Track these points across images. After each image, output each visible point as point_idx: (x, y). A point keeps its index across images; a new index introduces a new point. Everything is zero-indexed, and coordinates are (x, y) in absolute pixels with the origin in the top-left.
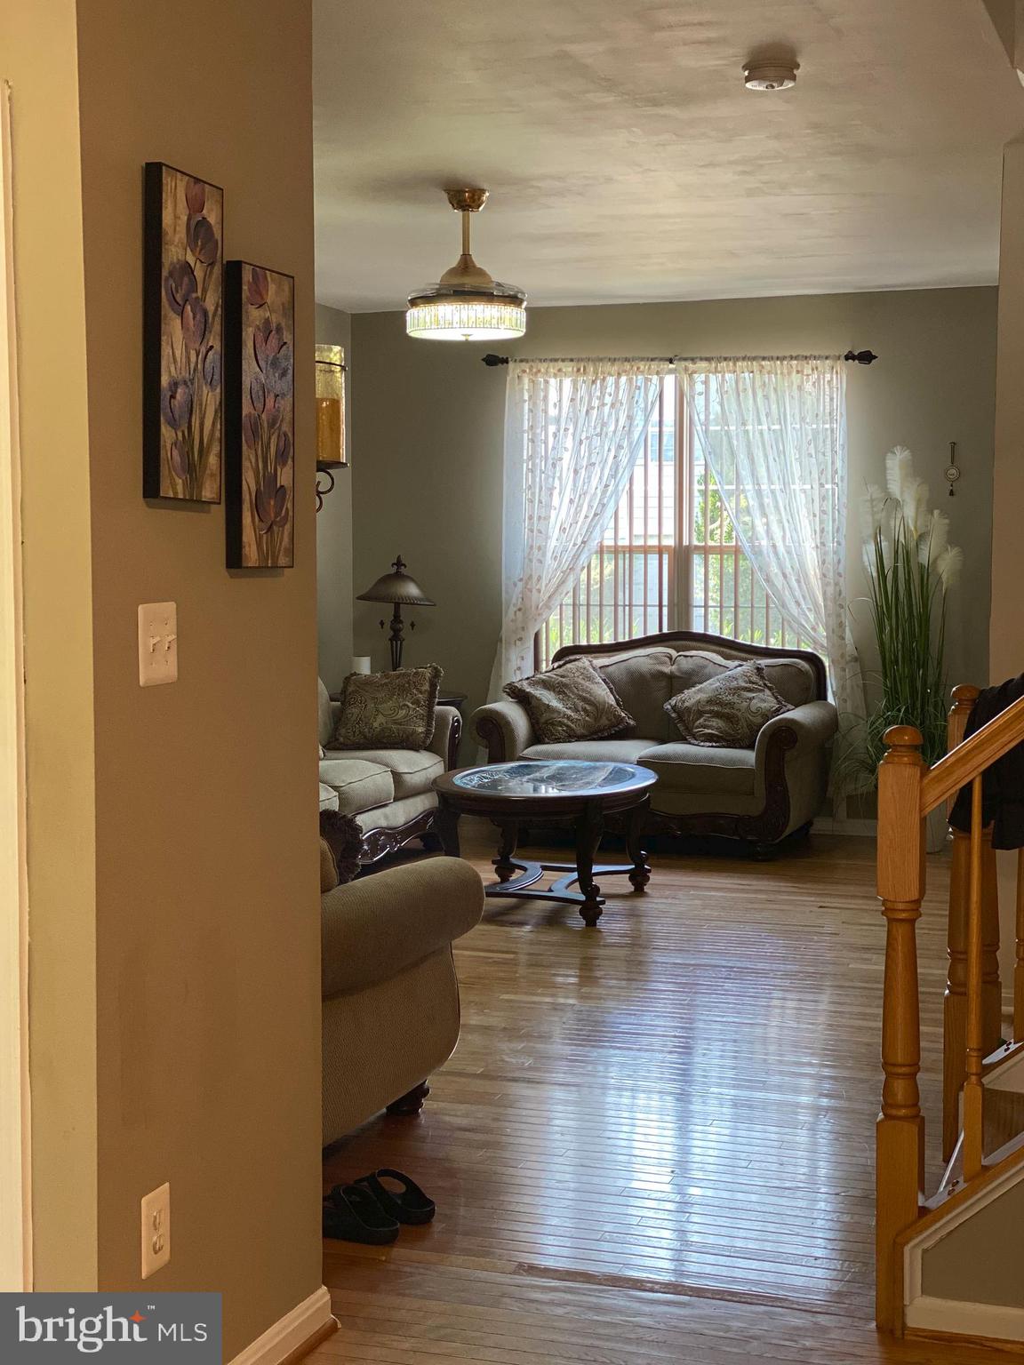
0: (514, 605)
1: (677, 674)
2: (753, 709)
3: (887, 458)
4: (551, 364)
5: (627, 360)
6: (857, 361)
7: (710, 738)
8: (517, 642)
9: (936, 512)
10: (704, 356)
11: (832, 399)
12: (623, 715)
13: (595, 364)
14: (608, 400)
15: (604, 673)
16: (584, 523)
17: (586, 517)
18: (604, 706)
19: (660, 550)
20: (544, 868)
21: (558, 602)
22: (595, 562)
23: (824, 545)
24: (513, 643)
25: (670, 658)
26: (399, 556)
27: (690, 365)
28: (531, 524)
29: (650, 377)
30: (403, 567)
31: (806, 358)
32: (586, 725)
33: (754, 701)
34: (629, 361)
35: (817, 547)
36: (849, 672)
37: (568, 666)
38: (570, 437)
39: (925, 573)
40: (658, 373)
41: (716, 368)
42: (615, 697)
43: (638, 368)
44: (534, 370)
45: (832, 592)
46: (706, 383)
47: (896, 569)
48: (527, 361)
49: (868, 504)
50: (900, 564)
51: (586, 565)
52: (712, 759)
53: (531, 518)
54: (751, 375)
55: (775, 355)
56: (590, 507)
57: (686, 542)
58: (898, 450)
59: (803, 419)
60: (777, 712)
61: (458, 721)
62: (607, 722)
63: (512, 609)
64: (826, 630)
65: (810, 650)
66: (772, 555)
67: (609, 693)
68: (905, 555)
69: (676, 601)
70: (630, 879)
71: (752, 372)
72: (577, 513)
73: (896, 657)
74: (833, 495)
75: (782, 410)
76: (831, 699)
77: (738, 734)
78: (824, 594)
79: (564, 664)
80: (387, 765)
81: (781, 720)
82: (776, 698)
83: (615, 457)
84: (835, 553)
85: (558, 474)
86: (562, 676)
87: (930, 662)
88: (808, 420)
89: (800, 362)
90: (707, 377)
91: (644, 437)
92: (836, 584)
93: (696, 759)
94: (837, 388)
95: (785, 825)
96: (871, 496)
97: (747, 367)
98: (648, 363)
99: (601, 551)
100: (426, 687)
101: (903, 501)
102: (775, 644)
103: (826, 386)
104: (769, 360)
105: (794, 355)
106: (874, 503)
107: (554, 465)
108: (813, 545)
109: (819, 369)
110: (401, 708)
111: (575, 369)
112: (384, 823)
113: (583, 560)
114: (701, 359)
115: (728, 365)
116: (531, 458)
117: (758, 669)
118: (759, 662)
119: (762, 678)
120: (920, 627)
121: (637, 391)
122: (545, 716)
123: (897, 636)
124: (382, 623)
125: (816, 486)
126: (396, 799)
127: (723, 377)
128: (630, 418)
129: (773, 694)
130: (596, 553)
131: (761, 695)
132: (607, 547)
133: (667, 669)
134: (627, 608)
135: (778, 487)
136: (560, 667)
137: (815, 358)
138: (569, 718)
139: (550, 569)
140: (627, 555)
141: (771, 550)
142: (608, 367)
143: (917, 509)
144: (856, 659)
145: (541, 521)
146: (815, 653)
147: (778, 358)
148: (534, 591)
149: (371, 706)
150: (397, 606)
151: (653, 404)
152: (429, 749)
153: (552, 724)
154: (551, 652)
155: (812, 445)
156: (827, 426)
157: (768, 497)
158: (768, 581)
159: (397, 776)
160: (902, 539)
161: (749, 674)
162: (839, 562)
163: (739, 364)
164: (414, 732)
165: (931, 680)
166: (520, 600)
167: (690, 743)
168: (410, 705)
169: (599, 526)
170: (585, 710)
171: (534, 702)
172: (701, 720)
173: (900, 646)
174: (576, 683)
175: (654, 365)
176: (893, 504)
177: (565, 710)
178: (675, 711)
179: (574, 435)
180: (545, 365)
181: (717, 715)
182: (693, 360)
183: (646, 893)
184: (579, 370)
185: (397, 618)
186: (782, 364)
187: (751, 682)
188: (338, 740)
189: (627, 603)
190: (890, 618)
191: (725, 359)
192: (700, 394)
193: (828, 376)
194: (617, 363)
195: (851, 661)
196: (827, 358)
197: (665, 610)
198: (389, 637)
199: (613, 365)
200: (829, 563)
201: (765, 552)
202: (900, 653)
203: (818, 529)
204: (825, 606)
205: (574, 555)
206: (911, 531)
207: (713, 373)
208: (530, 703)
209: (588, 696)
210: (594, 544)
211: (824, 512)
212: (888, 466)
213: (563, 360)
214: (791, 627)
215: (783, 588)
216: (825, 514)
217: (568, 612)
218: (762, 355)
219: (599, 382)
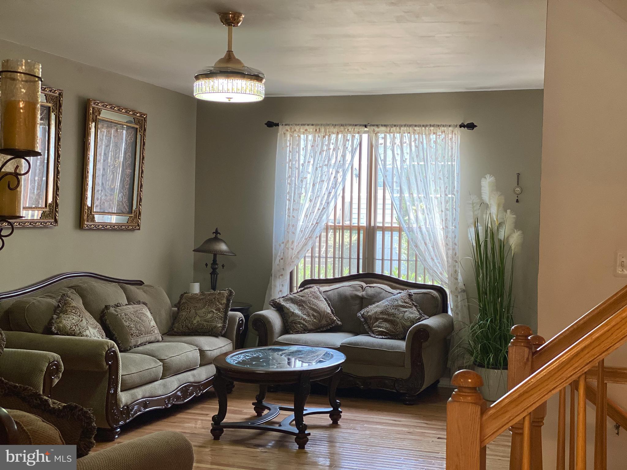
0: (279, 257)
1: (365, 296)
2: (406, 318)
3: (482, 180)
4: (302, 127)
5: (342, 125)
6: (466, 128)
7: (381, 333)
8: (280, 276)
9: (509, 211)
10: (383, 124)
11: (452, 148)
12: (335, 318)
13: (325, 127)
14: (332, 147)
15: (326, 295)
16: (317, 212)
17: (319, 209)
18: (324, 313)
19: (359, 229)
20: (281, 409)
21: (303, 255)
22: (324, 234)
23: (447, 228)
24: (278, 277)
25: (362, 288)
26: (217, 228)
27: (376, 129)
28: (289, 213)
29: (355, 135)
30: (219, 234)
31: (438, 126)
32: (314, 324)
33: (407, 313)
34: (343, 126)
35: (443, 228)
36: (460, 297)
37: (306, 290)
38: (311, 166)
39: (502, 245)
40: (358, 133)
41: (390, 130)
42: (331, 308)
43: (348, 130)
44: (293, 130)
45: (451, 254)
46: (385, 138)
47: (486, 242)
48: (289, 125)
49: (471, 206)
50: (489, 239)
51: (318, 235)
52: (381, 346)
53: (289, 209)
54: (409, 134)
55: (422, 124)
56: (321, 204)
57: (372, 224)
58: (488, 176)
59: (436, 159)
60: (419, 320)
61: (242, 320)
62: (325, 322)
63: (278, 258)
64: (448, 275)
65: (439, 285)
66: (419, 233)
67: (328, 306)
68: (491, 234)
69: (367, 257)
70: (330, 416)
71: (409, 133)
72: (314, 207)
73: (486, 290)
74: (453, 200)
75: (425, 155)
76: (450, 312)
77: (397, 331)
78: (447, 254)
79: (303, 290)
80: (197, 346)
81: (420, 325)
82: (419, 312)
83: (335, 177)
84: (453, 232)
85: (304, 186)
86: (302, 296)
87: (505, 293)
88: (439, 160)
89: (435, 128)
90: (385, 136)
91: (350, 167)
92: (454, 249)
93: (372, 345)
94: (455, 143)
95: (422, 385)
96: (473, 202)
97: (407, 130)
98: (353, 127)
99: (327, 228)
100: (225, 301)
101: (490, 204)
102: (420, 281)
103: (449, 141)
104: (418, 127)
105: (432, 124)
106: (474, 205)
107: (302, 181)
108: (441, 227)
109: (446, 132)
110: (209, 313)
111: (314, 130)
112: (192, 379)
113: (317, 233)
114: (382, 125)
115: (396, 130)
116: (289, 177)
117: (409, 295)
118: (410, 291)
119: (412, 300)
120: (499, 274)
121: (347, 142)
122: (291, 319)
123: (487, 278)
124: (206, 265)
125: (443, 196)
126: (201, 365)
127: (394, 135)
128: (344, 156)
129: (417, 309)
130: (324, 229)
131: (410, 310)
132: (331, 226)
133: (360, 294)
134: (340, 259)
135: (422, 196)
136: (301, 291)
137: (443, 126)
138: (304, 320)
139: (298, 238)
140: (341, 231)
141: (418, 230)
142: (332, 129)
143: (498, 210)
144: (464, 291)
145: (294, 211)
146: (442, 287)
147: (423, 126)
148: (290, 249)
149: (193, 311)
150: (215, 255)
151: (356, 149)
152: (224, 336)
153: (295, 323)
154: (299, 281)
155: (441, 173)
156: (449, 163)
157: (417, 201)
158: (417, 247)
159: (202, 352)
160: (490, 225)
161: (404, 298)
162: (455, 237)
163: (402, 128)
164: (216, 327)
165: (505, 303)
166: (282, 253)
167: (370, 336)
168: (215, 311)
169: (326, 214)
170: (313, 315)
171: (285, 310)
172: (377, 323)
173: (488, 284)
174: (309, 300)
175: (357, 129)
176: (484, 206)
177: (302, 315)
178: (363, 318)
179: (313, 165)
180: (298, 127)
181: (385, 320)
182: (377, 126)
183: (339, 425)
184: (316, 130)
185: (215, 262)
186: (425, 129)
187: (405, 302)
188: (173, 330)
189: (340, 257)
190: (482, 269)
191: (395, 126)
192: (381, 144)
193: (450, 136)
194: (337, 127)
195: (461, 292)
196: (450, 126)
197: (361, 261)
198: (210, 272)
199: (334, 128)
200: (450, 238)
201: (415, 231)
202: (488, 289)
203: (444, 219)
204: (447, 261)
205: (312, 230)
206: (495, 221)
207: (388, 133)
208: (283, 311)
209: (316, 308)
210: (323, 224)
211: (447, 209)
212: (482, 185)
213: (308, 125)
214: (429, 273)
215: (425, 251)
216: (448, 210)
217: (308, 260)
218: (415, 124)
219: (327, 137)
